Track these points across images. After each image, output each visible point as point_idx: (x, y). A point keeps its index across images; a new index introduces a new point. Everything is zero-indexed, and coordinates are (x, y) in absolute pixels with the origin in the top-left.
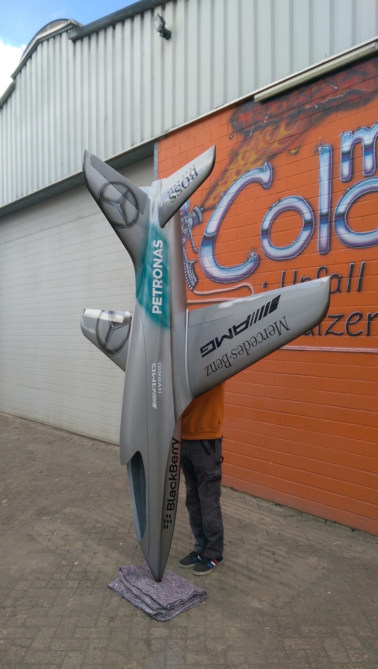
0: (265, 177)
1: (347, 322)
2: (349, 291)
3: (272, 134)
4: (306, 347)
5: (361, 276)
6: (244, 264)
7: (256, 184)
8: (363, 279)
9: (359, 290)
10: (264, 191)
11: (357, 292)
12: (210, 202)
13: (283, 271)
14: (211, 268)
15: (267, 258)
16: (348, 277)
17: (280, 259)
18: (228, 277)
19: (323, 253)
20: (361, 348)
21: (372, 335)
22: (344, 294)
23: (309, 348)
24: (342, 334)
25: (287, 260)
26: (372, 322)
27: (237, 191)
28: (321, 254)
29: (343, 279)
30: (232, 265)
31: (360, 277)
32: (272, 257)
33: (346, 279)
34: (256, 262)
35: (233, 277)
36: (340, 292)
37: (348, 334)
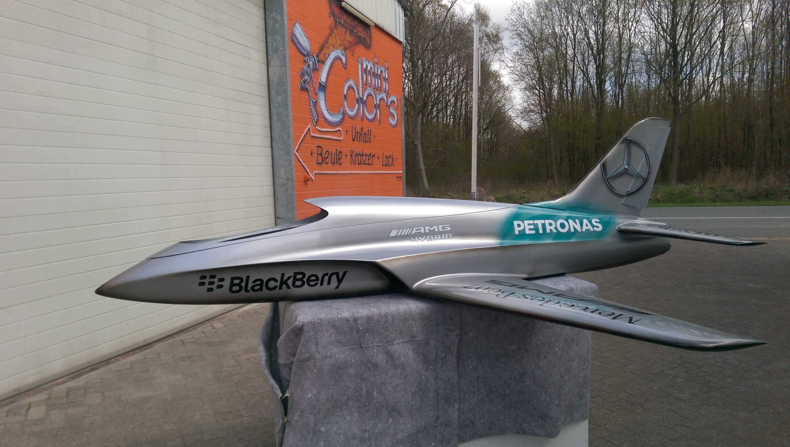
0: (344, 59)
3: (345, 34)
5: (370, 135)
7: (341, 62)
8: (371, 137)
9: (370, 143)
10: (343, 68)
12: (321, 57)
13: (352, 125)
18: (332, 121)
23: (361, 172)
25: (353, 119)
27: (334, 59)
28: (361, 120)
32: (349, 115)
33: (367, 136)
35: (334, 122)
36: (366, 142)
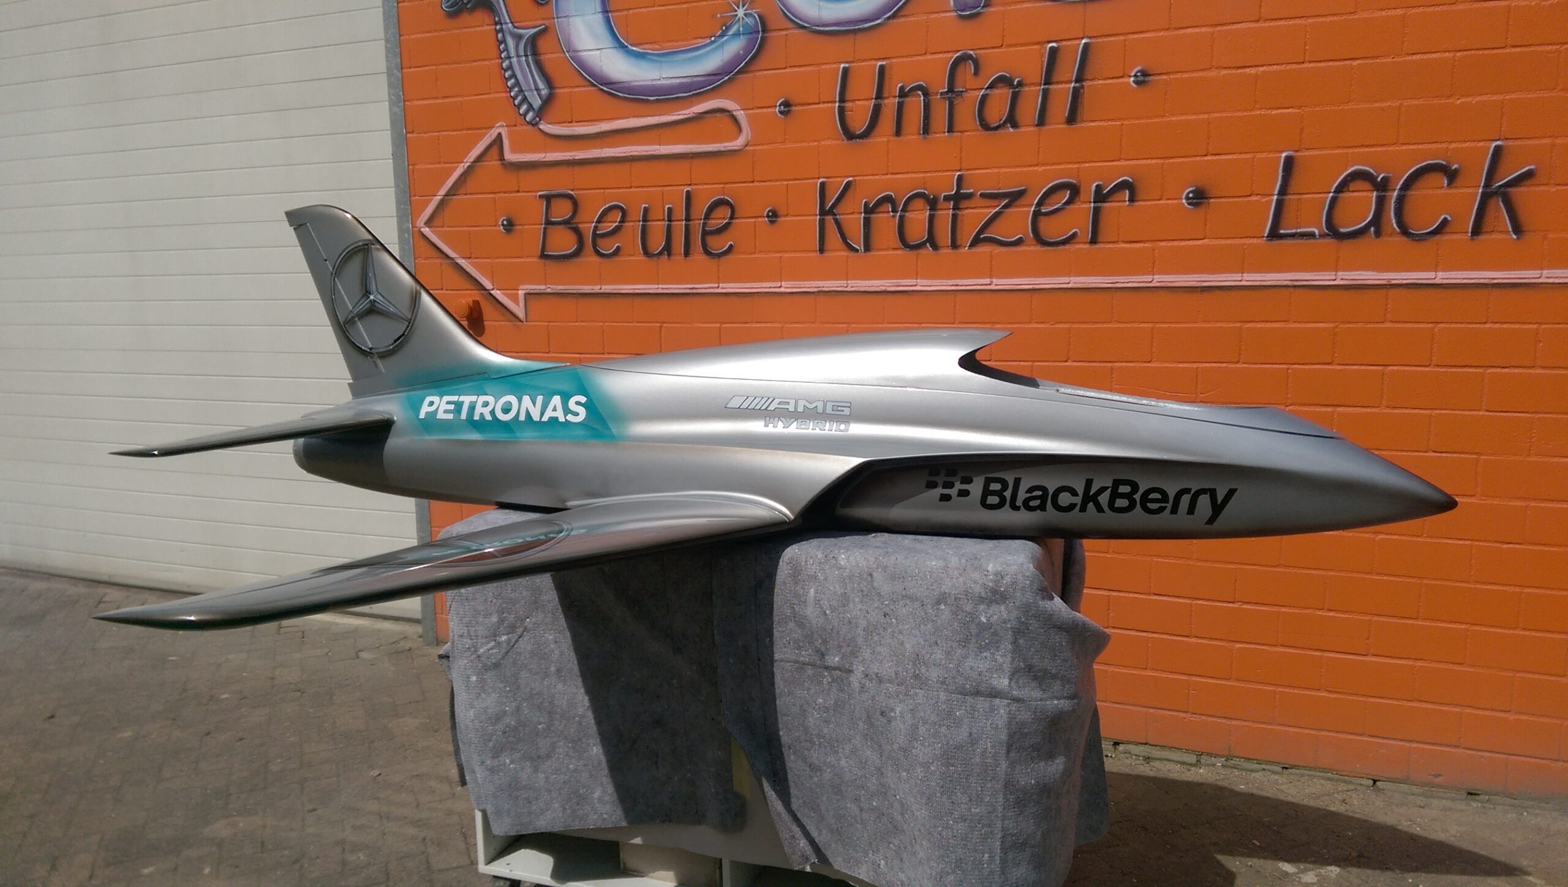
1: (1033, 209)
2: (1042, 121)
4: (913, 282)
5: (1077, 81)
6: (712, 42)
8: (1082, 87)
9: (1072, 119)
11: (1065, 126)
13: (842, 65)
14: (598, 52)
15: (791, 25)
16: (1040, 84)
17: (832, 28)
18: (659, 82)
19: (968, 13)
20: (1071, 278)
21: (1103, 242)
22: (1028, 130)
23: (923, 284)
24: (1019, 242)
25: (855, 32)
26: (1106, 205)
28: (961, 17)
29: (1027, 89)
30: (669, 44)
31: (1072, 85)
32: (809, 24)
33: (1033, 88)
34: (754, 35)
35: (678, 81)
36: (1015, 125)
37: (1037, 241)
